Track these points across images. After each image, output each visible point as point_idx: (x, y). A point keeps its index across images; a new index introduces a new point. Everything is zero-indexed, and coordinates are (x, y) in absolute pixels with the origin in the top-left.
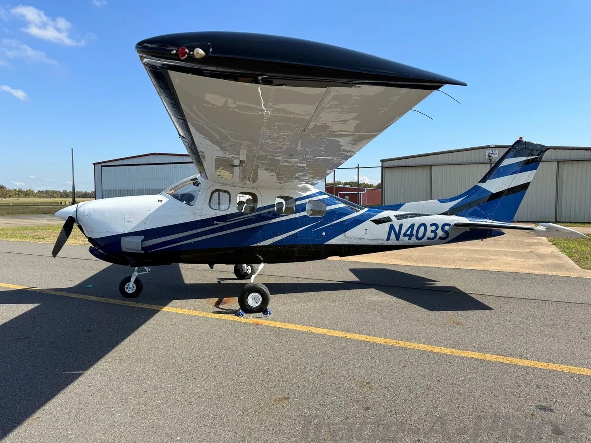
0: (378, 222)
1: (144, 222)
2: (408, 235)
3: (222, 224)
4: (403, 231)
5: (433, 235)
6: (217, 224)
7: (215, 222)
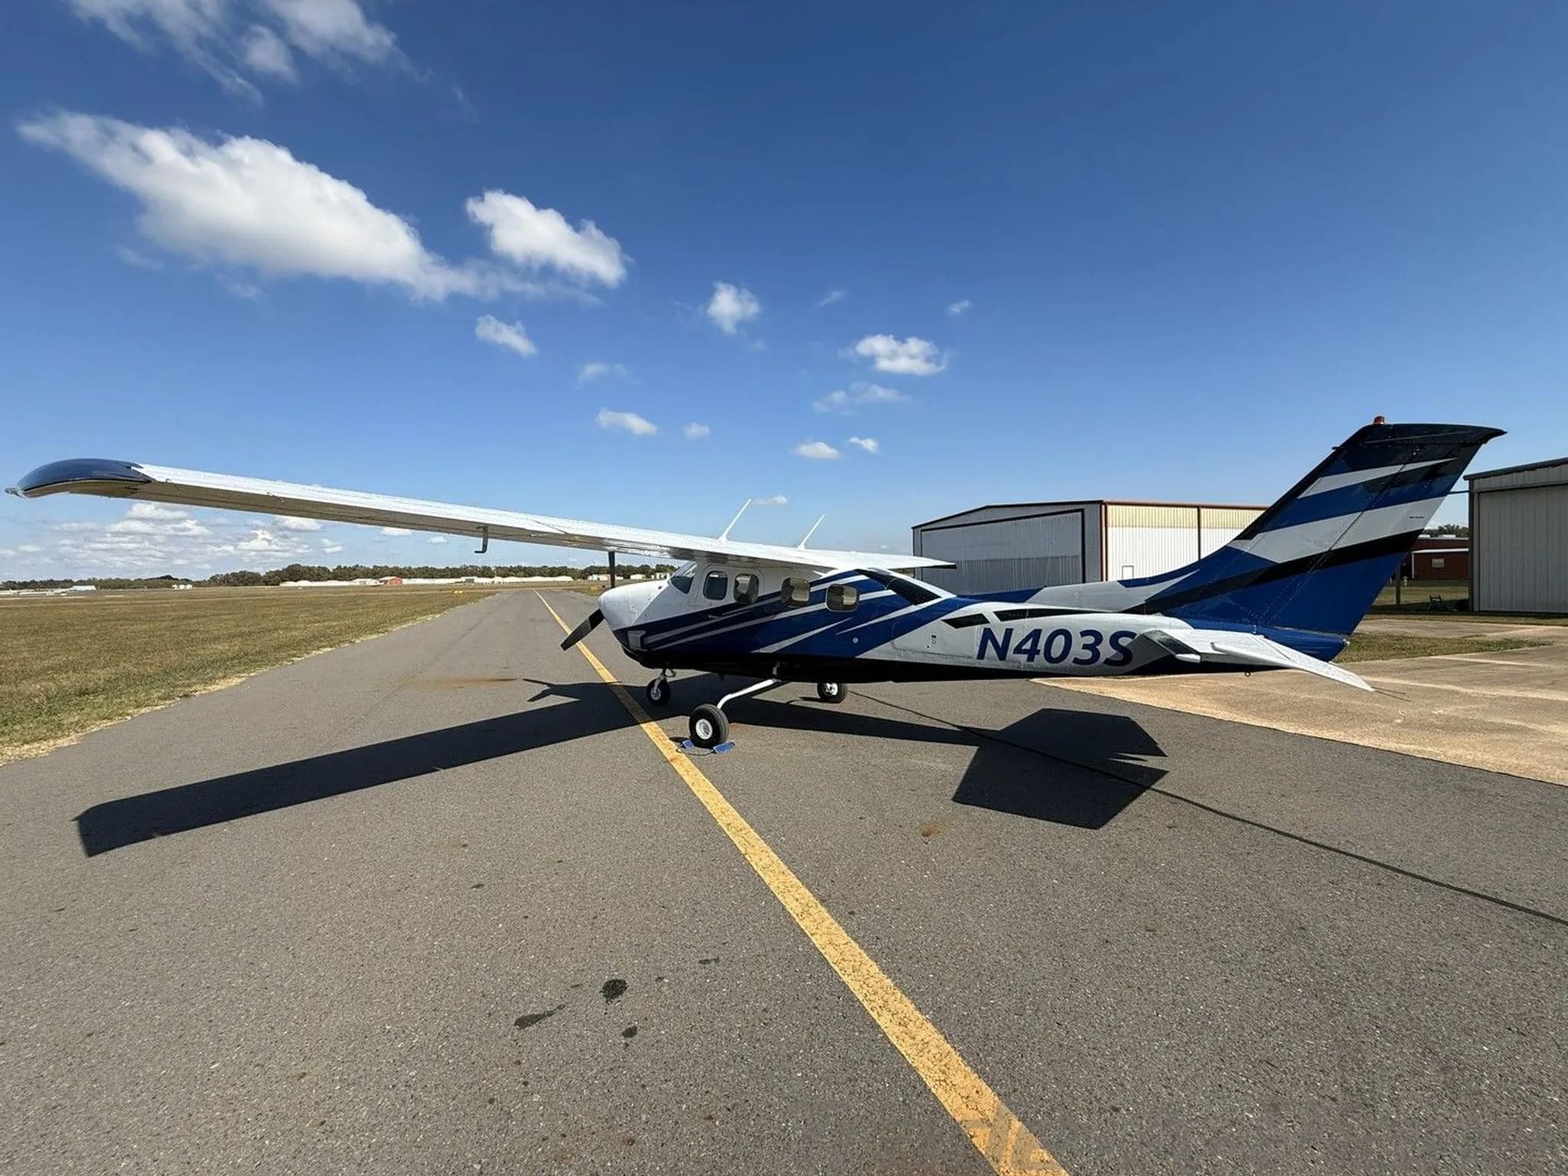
0: (957, 623)
1: (645, 614)
2: (1025, 652)
3: (717, 619)
4: (1014, 643)
5: (1088, 654)
6: (712, 619)
7: (710, 616)
